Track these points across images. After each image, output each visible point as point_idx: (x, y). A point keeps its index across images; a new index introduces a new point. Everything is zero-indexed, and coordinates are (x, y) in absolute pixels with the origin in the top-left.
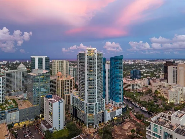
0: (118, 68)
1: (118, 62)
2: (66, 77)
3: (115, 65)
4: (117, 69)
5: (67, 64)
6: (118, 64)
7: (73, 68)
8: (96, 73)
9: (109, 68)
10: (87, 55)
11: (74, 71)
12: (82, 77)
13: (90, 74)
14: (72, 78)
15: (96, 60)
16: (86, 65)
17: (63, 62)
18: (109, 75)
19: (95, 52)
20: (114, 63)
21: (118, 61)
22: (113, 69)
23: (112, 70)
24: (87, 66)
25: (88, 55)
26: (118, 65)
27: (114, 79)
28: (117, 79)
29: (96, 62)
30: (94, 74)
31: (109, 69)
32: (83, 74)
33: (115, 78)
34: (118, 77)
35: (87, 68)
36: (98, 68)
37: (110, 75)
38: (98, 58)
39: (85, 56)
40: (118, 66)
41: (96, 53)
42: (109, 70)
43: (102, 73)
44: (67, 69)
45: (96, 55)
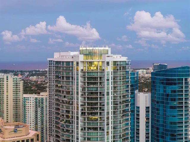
0: (175, 103)
1: (176, 88)
2: (15, 131)
3: (168, 95)
4: (172, 108)
5: (16, 85)
6: (175, 91)
7: (36, 99)
8: (108, 125)
9: (149, 105)
10: (81, 67)
11: (39, 110)
12: (65, 138)
13: (89, 129)
14: (32, 134)
15: (108, 84)
16: (79, 100)
17: (5, 80)
18: (147, 127)
19: (107, 59)
20: (165, 91)
21: (175, 84)
22: (161, 108)
23: (158, 110)
24: (80, 104)
25: (86, 69)
26: (175, 96)
27: (162, 137)
28: (171, 139)
29: (110, 91)
30: (102, 129)
31: (147, 108)
32: (68, 126)
33: (167, 135)
34: (175, 131)
35: (80, 108)
36: (115, 108)
37: (152, 127)
38: (114, 78)
39: (75, 71)
40: (174, 100)
41: (108, 63)
42: (147, 112)
43: (127, 124)
44: (16, 101)
45: (110, 69)
